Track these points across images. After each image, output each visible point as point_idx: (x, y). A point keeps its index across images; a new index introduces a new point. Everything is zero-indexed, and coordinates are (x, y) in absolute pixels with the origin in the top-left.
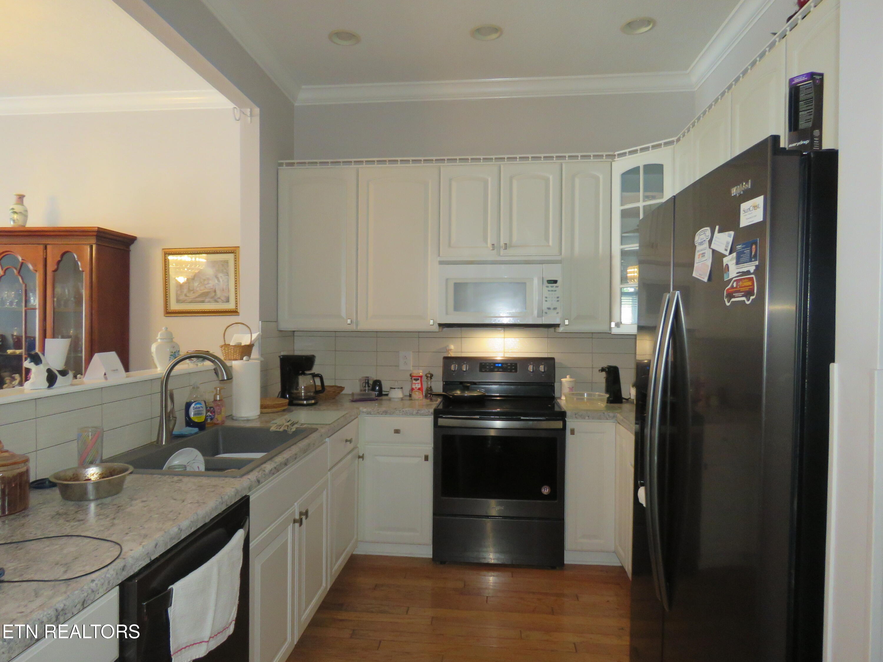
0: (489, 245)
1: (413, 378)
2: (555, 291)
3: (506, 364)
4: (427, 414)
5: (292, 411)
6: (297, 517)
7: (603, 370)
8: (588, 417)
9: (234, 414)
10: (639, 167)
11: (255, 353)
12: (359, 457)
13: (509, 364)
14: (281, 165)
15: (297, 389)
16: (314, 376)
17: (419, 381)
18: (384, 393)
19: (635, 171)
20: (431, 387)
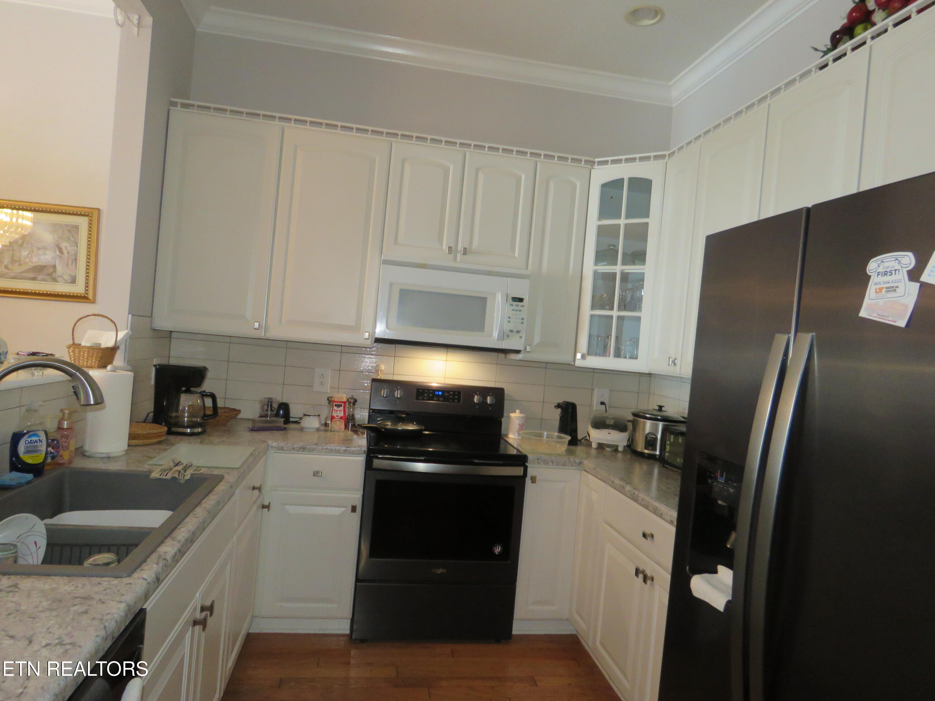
0: (445, 247)
1: (334, 404)
2: (520, 311)
3: (449, 392)
4: (358, 452)
5: (173, 445)
6: (199, 616)
7: (558, 406)
8: (552, 462)
9: (87, 447)
10: (623, 180)
11: (119, 360)
12: (264, 507)
13: (451, 393)
14: (174, 104)
15: (177, 411)
16: (204, 395)
17: (342, 408)
18: (291, 420)
19: (617, 184)
20: (353, 415)
